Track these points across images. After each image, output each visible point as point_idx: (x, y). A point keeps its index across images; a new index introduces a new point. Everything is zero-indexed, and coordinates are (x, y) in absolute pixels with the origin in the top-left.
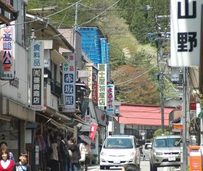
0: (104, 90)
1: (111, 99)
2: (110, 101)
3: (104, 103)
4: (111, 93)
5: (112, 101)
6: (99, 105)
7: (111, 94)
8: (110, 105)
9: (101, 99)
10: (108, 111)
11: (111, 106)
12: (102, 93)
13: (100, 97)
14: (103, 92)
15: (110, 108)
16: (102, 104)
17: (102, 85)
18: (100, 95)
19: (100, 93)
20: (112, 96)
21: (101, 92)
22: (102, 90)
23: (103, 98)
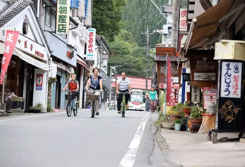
0: (65, 12)
1: (92, 43)
2: (90, 46)
3: (65, 30)
4: (92, 37)
5: (92, 46)
6: (58, 32)
7: (92, 39)
8: (91, 49)
9: (61, 24)
10: (88, 56)
11: (91, 51)
12: (63, 16)
13: (60, 21)
14: (64, 14)
15: (90, 53)
16: (61, 30)
17: (63, 6)
18: (59, 18)
19: (59, 16)
20: (93, 41)
21: (61, 15)
22: (62, 12)
23: (63, 22)
